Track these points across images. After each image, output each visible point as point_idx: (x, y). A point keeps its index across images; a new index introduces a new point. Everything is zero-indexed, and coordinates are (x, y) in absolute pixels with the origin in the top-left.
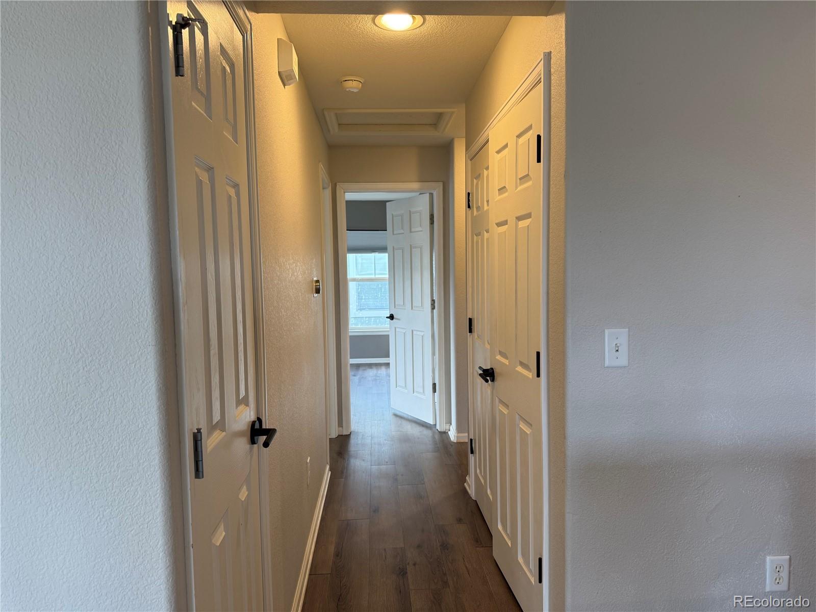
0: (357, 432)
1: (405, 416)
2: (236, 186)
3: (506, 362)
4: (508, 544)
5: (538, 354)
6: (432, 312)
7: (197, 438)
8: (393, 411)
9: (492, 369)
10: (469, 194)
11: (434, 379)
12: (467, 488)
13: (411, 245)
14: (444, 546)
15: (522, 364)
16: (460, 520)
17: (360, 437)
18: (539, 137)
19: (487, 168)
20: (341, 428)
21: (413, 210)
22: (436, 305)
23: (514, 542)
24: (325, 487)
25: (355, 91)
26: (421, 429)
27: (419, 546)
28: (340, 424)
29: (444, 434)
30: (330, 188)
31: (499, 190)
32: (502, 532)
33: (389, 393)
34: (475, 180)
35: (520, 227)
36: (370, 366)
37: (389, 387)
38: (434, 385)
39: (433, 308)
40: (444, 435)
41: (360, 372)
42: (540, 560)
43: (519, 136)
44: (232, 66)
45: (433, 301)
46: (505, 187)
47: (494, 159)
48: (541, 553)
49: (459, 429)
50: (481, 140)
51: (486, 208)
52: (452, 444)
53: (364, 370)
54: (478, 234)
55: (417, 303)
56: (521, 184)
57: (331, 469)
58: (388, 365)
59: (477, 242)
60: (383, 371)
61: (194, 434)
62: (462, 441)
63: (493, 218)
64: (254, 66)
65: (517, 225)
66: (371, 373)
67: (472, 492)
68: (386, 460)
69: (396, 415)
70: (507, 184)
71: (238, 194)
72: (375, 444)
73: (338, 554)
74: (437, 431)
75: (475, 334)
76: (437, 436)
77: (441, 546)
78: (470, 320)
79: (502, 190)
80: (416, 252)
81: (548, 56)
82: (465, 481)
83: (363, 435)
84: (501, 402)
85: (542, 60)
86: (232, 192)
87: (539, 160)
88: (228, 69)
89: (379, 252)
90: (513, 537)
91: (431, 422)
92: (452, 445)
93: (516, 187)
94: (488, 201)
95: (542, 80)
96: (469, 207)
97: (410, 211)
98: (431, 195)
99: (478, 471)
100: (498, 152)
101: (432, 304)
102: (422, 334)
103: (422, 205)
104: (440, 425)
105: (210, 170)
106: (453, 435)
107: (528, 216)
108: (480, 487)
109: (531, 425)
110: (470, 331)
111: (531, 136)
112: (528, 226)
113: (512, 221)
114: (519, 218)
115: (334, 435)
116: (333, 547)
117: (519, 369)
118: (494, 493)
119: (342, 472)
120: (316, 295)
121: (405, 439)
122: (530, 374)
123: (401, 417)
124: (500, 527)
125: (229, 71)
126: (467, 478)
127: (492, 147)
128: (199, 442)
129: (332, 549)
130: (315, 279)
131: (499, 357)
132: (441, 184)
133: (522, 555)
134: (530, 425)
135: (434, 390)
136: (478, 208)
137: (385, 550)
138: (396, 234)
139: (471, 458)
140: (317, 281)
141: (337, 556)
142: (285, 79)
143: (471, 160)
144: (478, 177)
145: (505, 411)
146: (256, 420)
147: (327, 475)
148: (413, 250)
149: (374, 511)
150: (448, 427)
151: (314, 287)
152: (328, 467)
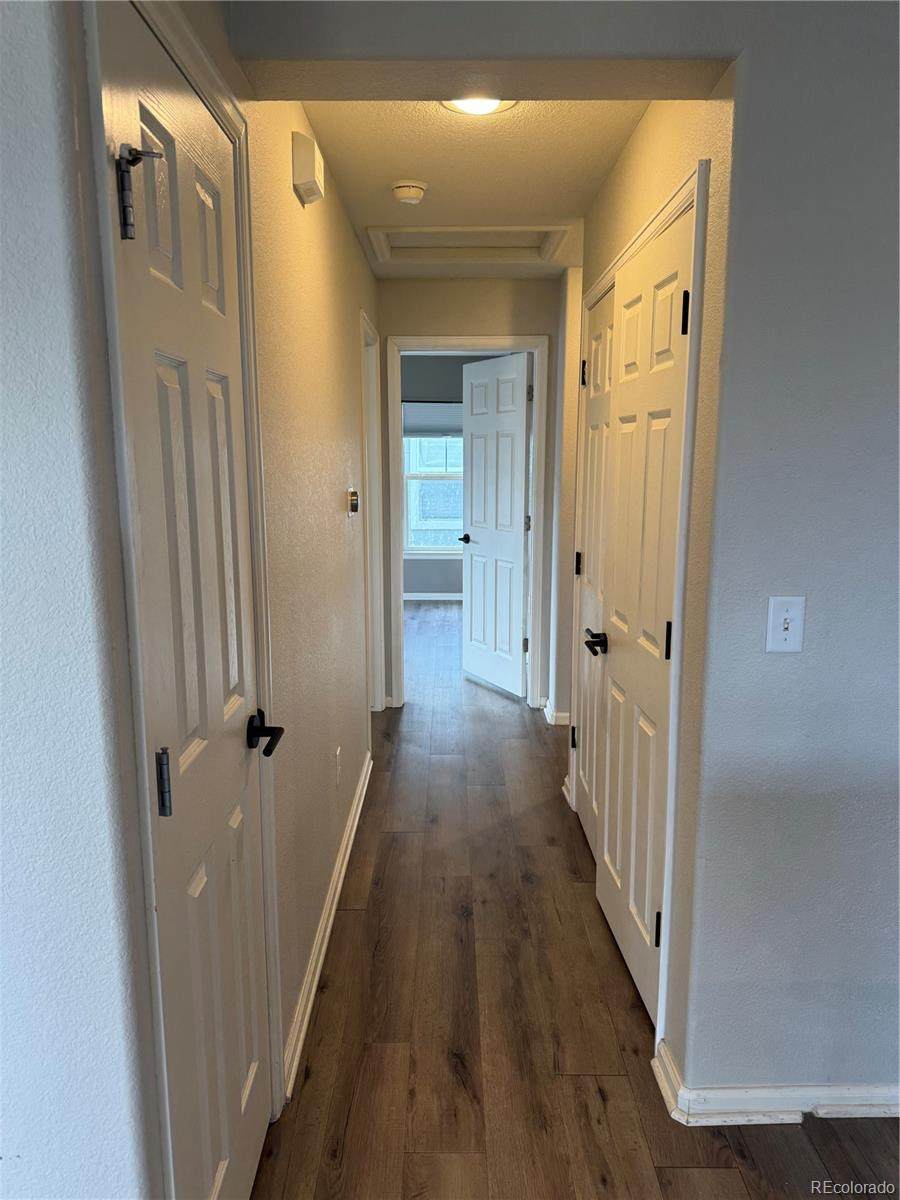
0: (413, 705)
1: (483, 682)
2: (223, 380)
3: (625, 628)
4: (616, 884)
5: (669, 625)
6: (526, 535)
7: (161, 760)
8: (466, 674)
9: (604, 634)
10: (584, 362)
11: (525, 632)
12: (566, 793)
13: (498, 433)
14: (527, 878)
15: (646, 634)
16: (552, 841)
17: (416, 712)
18: (686, 294)
19: (611, 327)
20: (389, 698)
21: (502, 378)
22: (532, 523)
23: (626, 883)
24: (364, 783)
25: (413, 202)
26: (506, 703)
27: (492, 876)
28: (389, 692)
29: (538, 711)
30: (378, 344)
31: (626, 366)
32: (610, 868)
33: (461, 647)
34: (594, 343)
35: (653, 429)
36: (436, 604)
37: (461, 638)
38: (526, 641)
39: (528, 528)
40: (537, 713)
41: (422, 612)
42: (659, 915)
43: (658, 287)
44: (216, 196)
45: (528, 518)
46: (635, 363)
47: (621, 316)
48: (660, 907)
49: (559, 707)
50: (604, 283)
51: (607, 389)
52: (548, 727)
53: (427, 610)
54: (595, 428)
55: (504, 520)
56: (658, 363)
57: (373, 758)
58: (460, 603)
59: (593, 439)
60: (453, 612)
61: (158, 755)
62: (563, 723)
63: (615, 410)
64: (251, 187)
65: (649, 426)
66: (437, 615)
67: (572, 799)
68: (452, 747)
69: (469, 680)
70: (638, 358)
71: (226, 393)
72: (437, 722)
73: (376, 883)
74: (527, 707)
75: (585, 576)
76: (526, 715)
77: (522, 877)
78: (579, 555)
79: (630, 367)
80: (505, 442)
81: (705, 167)
82: (563, 783)
83: (421, 709)
84: (614, 683)
85: (694, 173)
86: (216, 390)
87: (684, 331)
88: (209, 202)
89: (453, 436)
90: (624, 875)
91: (520, 693)
92: (547, 729)
93: (651, 368)
94: (610, 379)
95: (695, 203)
96: (584, 383)
97: (498, 380)
98: (531, 355)
99: (581, 773)
100: (628, 306)
101: (526, 523)
102: (510, 566)
103: (515, 370)
104: (532, 699)
105: (181, 365)
106: (550, 715)
107: (666, 414)
108: (582, 795)
109: (655, 724)
110: (578, 571)
111: (674, 291)
112: (665, 429)
113: (642, 417)
114: (653, 415)
115: (379, 708)
116: (372, 870)
117: (642, 641)
118: (601, 806)
119: (389, 762)
120: (351, 514)
121: (481, 717)
122: (658, 652)
123: (476, 684)
124: (607, 858)
125: (211, 206)
126: (566, 779)
127: (620, 296)
128: (165, 767)
129: (370, 872)
130: (352, 490)
131: (614, 619)
132: (545, 339)
133: (635, 900)
134: (653, 724)
135: (526, 649)
136: (597, 387)
137: (444, 879)
138: (477, 414)
139: (572, 752)
140: (354, 494)
141: (377, 884)
142: (303, 194)
143: (590, 309)
144: (598, 338)
145: (621, 699)
146: (256, 714)
147: (368, 765)
148: (501, 439)
149: (432, 821)
150: (543, 703)
151: (349, 502)
152: (369, 755)
